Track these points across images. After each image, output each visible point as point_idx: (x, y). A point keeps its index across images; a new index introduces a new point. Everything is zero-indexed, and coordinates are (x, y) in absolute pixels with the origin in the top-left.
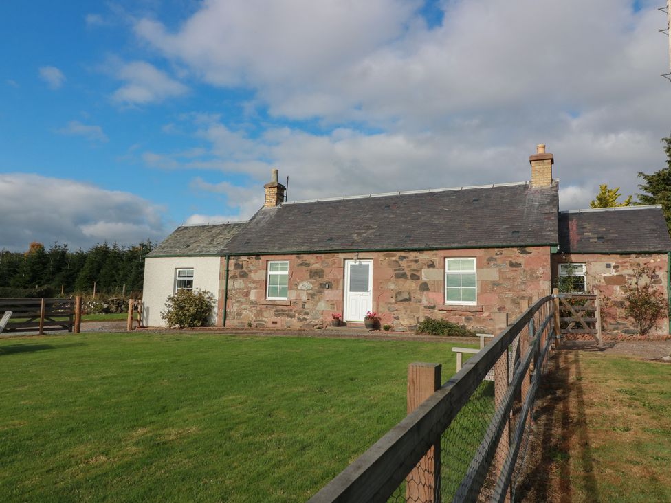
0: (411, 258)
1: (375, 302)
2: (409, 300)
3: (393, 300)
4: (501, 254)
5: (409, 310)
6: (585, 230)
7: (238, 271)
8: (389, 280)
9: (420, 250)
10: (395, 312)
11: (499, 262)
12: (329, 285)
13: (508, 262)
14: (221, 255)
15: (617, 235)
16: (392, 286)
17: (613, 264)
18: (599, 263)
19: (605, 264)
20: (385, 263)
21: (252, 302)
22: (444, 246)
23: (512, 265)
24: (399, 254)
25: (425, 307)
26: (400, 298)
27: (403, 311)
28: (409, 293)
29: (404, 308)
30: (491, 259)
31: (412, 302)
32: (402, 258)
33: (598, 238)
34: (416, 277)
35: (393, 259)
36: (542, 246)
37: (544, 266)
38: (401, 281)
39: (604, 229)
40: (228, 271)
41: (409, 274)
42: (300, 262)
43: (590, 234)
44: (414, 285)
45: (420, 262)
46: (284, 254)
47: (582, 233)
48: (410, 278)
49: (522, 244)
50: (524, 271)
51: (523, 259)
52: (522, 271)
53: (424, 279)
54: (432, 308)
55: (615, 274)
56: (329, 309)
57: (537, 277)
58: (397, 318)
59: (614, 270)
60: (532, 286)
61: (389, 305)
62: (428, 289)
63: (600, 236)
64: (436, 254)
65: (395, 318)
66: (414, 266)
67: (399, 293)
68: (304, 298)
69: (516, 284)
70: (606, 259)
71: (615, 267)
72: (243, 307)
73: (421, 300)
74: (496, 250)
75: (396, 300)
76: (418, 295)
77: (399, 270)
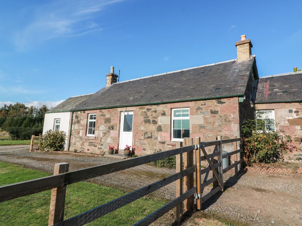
0: (153, 110)
1: (133, 139)
2: (151, 137)
3: (143, 138)
4: (205, 104)
5: (151, 144)
6: (274, 87)
7: (76, 120)
8: (141, 124)
9: (158, 104)
10: (144, 145)
11: (204, 110)
12: (112, 128)
13: (209, 110)
14: (71, 111)
15: (297, 89)
16: (142, 128)
17: (294, 110)
18: (283, 109)
19: (288, 110)
20: (140, 113)
21: (80, 137)
22: (171, 101)
23: (212, 112)
24: (147, 107)
25: (160, 142)
26: (146, 136)
27: (148, 145)
28: (151, 133)
29: (148, 143)
30: (199, 108)
31: (152, 139)
32: (148, 110)
33: (283, 92)
34: (155, 122)
35: (144, 110)
36: (232, 97)
37: (234, 113)
38: (147, 125)
39: (288, 86)
40: (72, 120)
41: (151, 120)
42: (101, 114)
43: (278, 90)
44: (154, 127)
45: (157, 112)
46: (95, 110)
47: (272, 90)
48: (152, 123)
49: (219, 96)
50: (220, 117)
51: (219, 107)
52: (219, 116)
53: (160, 123)
54: (163, 143)
55: (296, 117)
56: (112, 142)
57: (230, 121)
58: (144, 149)
59: (295, 114)
60: (226, 128)
61: (141, 141)
62: (161, 130)
63: (284, 91)
64: (166, 107)
65: (143, 149)
66: (154, 114)
67: (146, 133)
68: (101, 135)
69: (215, 126)
70: (289, 106)
71: (295, 112)
72: (77, 140)
73: (158, 138)
74: (202, 102)
75: (144, 138)
76: (156, 134)
77: (147, 117)
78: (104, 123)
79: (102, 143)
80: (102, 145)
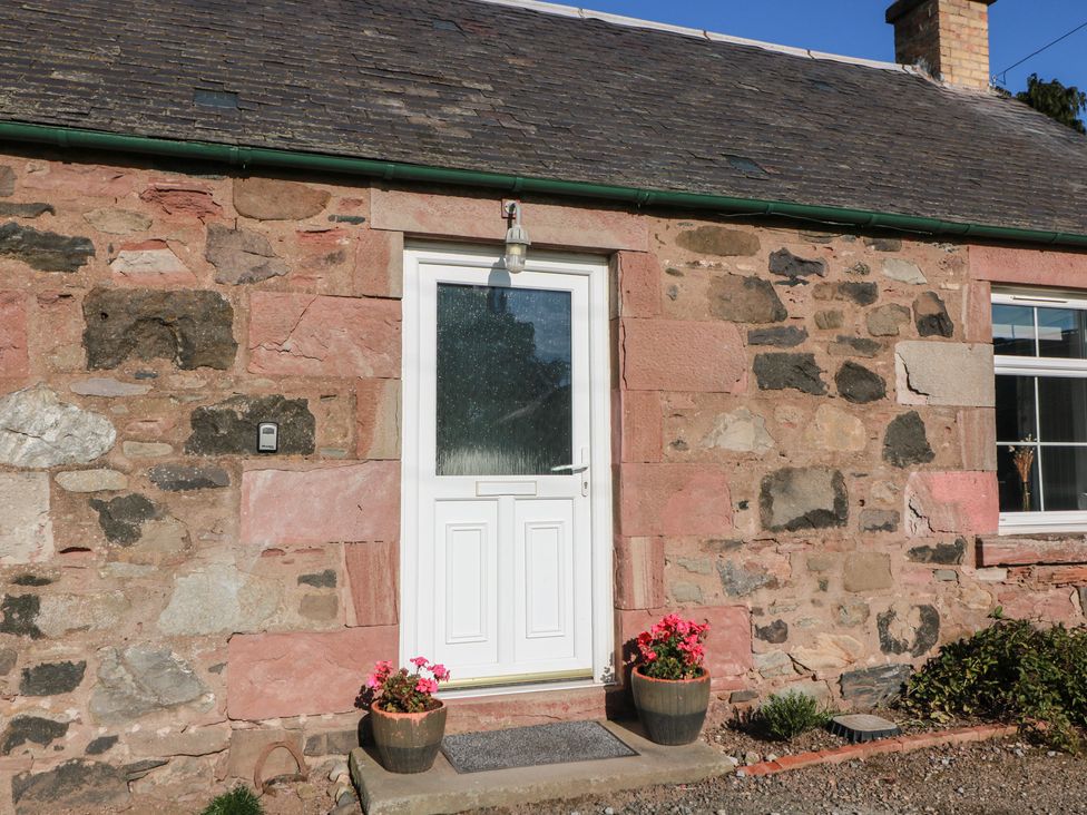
0: (836, 273)
2: (833, 517)
3: (749, 525)
5: (835, 577)
8: (722, 395)
9: (882, 231)
10: (764, 597)
16: (738, 435)
20: (695, 287)
24: (772, 240)
25: (918, 553)
26: (784, 511)
27: (808, 588)
28: (838, 480)
29: (812, 568)
31: (850, 531)
32: (791, 268)
34: (867, 385)
35: (745, 266)
38: (790, 405)
41: (828, 365)
44: (857, 428)
45: (882, 300)
48: (833, 388)
53: (906, 397)
58: (776, 633)
61: (729, 556)
62: (924, 454)
64: (954, 264)
65: (764, 634)
66: (855, 319)
67: (777, 484)
73: (897, 516)
75: (766, 525)
76: (877, 486)
77: (780, 336)
78: (79, 357)
79: (58, 651)
80: (60, 678)
